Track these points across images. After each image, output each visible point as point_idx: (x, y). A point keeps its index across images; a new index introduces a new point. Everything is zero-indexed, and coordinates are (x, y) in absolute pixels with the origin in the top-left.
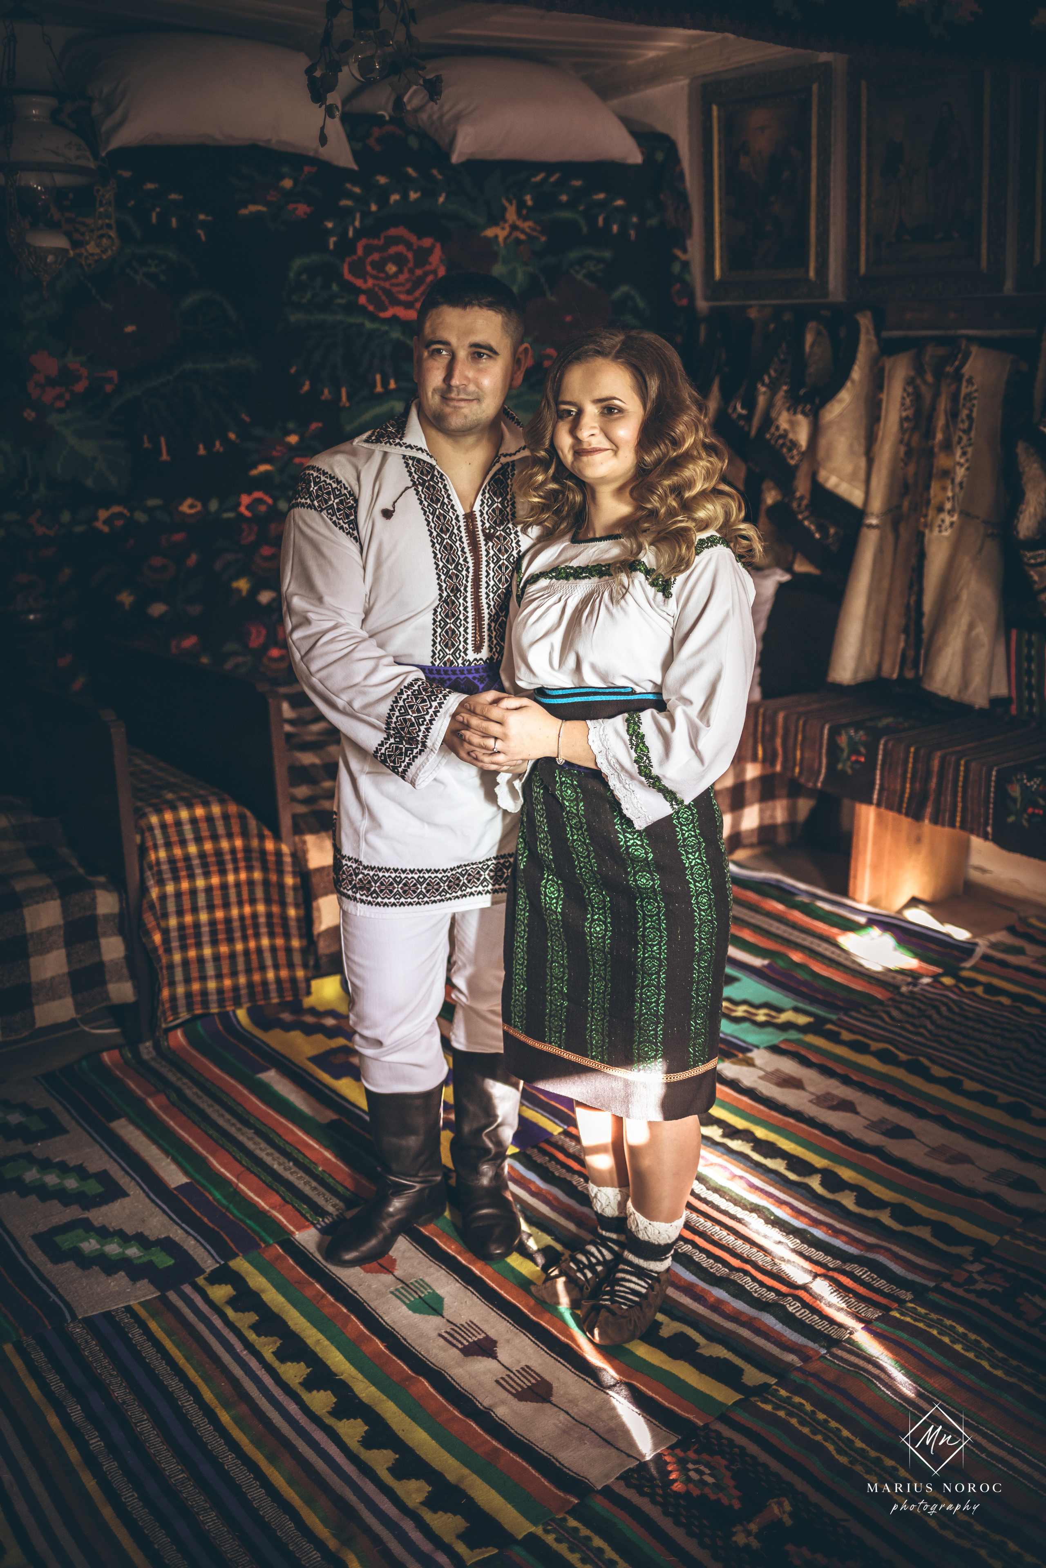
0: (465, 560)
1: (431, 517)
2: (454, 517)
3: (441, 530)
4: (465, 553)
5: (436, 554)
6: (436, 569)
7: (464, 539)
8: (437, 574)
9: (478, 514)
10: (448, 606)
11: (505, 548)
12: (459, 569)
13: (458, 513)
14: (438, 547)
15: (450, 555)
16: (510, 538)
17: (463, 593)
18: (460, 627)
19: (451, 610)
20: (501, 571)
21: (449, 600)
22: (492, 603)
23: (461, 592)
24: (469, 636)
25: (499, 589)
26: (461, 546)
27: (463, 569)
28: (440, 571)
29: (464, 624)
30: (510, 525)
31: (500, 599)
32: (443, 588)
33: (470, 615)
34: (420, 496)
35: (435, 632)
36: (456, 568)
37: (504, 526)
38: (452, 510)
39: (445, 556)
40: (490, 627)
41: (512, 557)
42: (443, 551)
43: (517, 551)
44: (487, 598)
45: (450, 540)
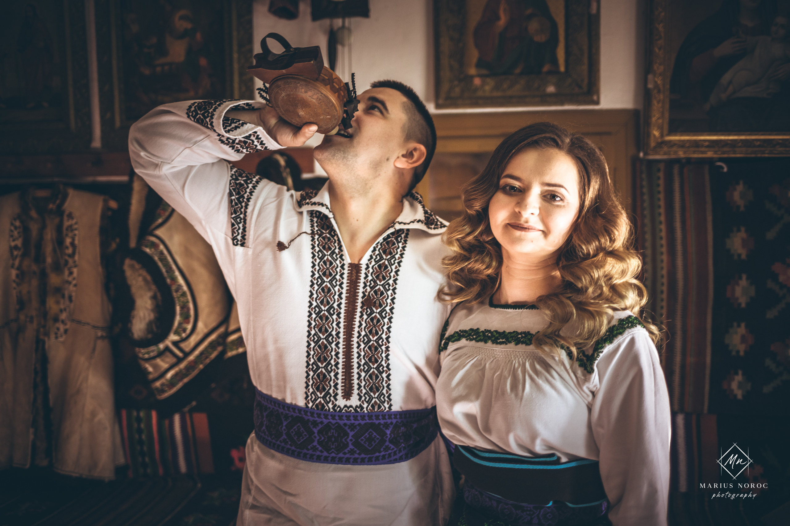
0: (339, 305)
1: (318, 261)
2: (339, 265)
3: (324, 274)
4: (341, 299)
5: (312, 294)
7: (344, 286)
9: (364, 267)
10: (320, 350)
11: (380, 302)
12: (330, 313)
13: (345, 262)
14: (316, 287)
15: (325, 297)
16: (387, 294)
17: (335, 338)
18: (330, 372)
19: (323, 354)
20: (373, 323)
21: (320, 342)
22: (362, 353)
23: (333, 337)
24: (339, 381)
25: (369, 340)
26: (338, 292)
27: (334, 313)
28: (312, 309)
29: (334, 369)
30: (391, 282)
31: (371, 351)
32: (312, 326)
33: (340, 361)
34: (315, 242)
35: (308, 375)
36: (328, 311)
37: (385, 281)
38: (339, 259)
39: (321, 297)
40: (360, 376)
41: (385, 312)
42: (320, 293)
43: (390, 308)
44: (358, 347)
45: (330, 284)
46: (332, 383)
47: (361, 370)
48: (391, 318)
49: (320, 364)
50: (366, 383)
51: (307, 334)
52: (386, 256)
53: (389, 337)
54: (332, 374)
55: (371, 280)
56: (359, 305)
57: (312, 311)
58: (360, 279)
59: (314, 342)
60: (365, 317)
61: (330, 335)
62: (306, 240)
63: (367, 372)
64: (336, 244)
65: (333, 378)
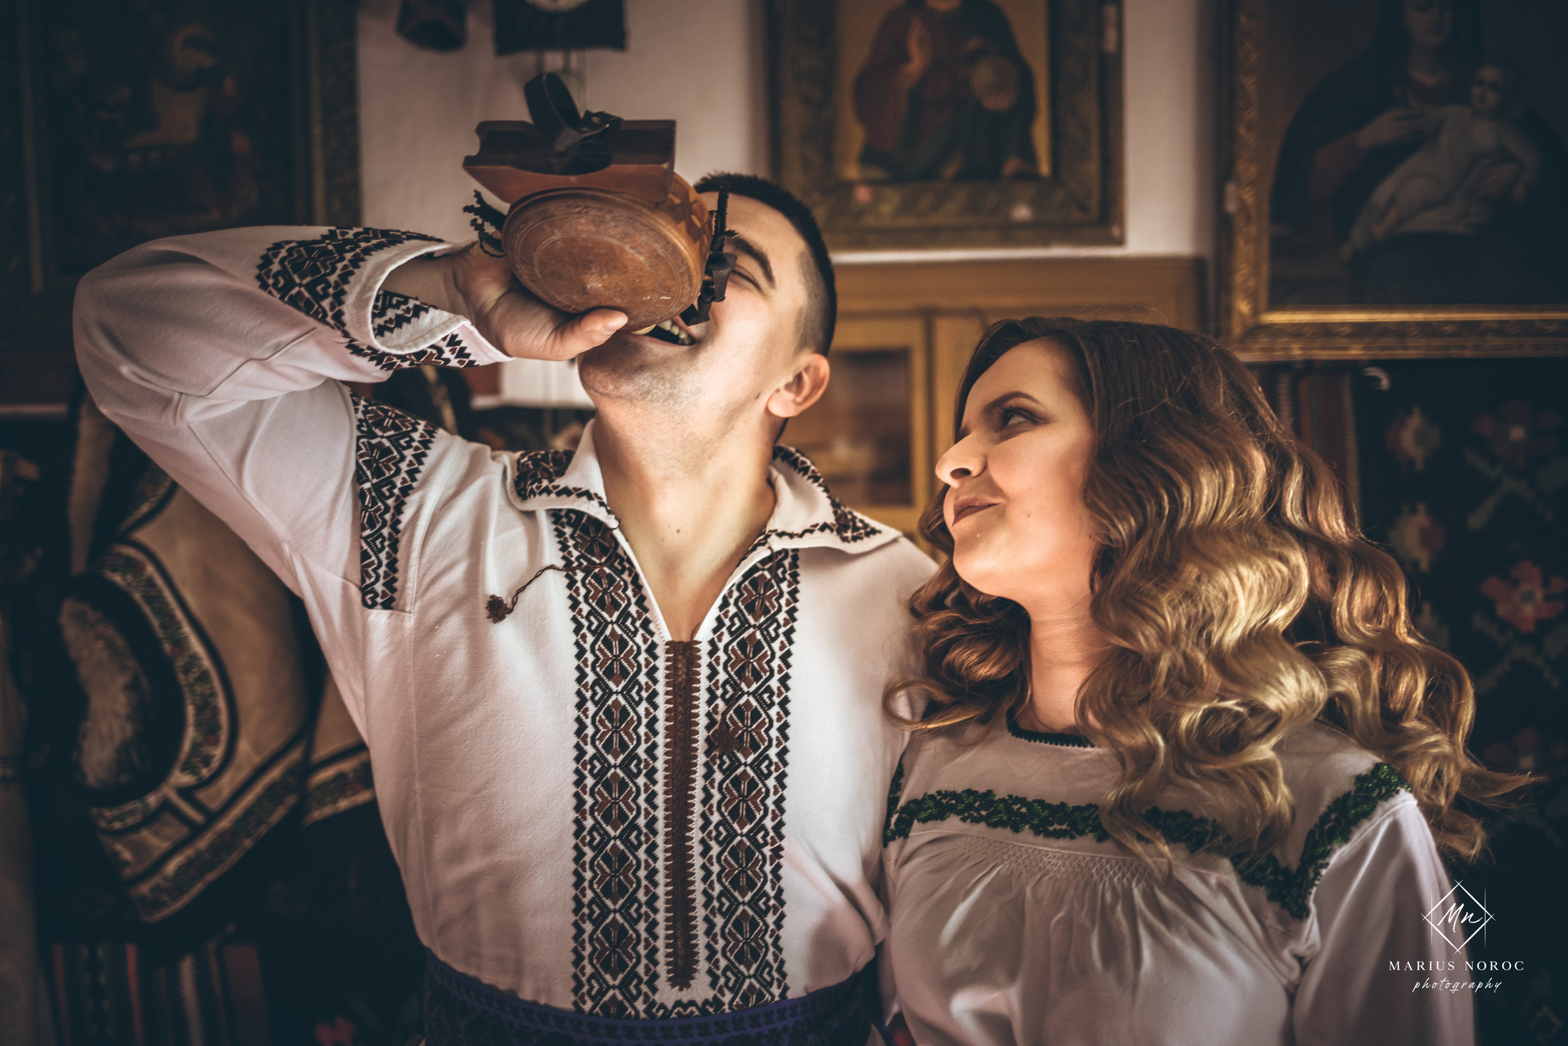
0: (651, 751)
1: (590, 639)
2: (644, 647)
3: (609, 673)
4: (655, 733)
5: (582, 727)
6: (577, 759)
7: (660, 700)
8: (577, 771)
9: (704, 648)
10: (609, 867)
11: (752, 737)
12: (631, 770)
13: (656, 639)
14: (592, 708)
15: (616, 732)
16: (768, 716)
17: (646, 835)
18: (637, 921)
19: (615, 877)
20: (738, 790)
21: (609, 847)
22: (716, 868)
23: (640, 833)
24: (660, 943)
25: (732, 835)
26: (646, 716)
27: (640, 772)
28: (584, 765)
29: (646, 912)
30: (774, 684)
31: (737, 860)
32: (587, 807)
33: (661, 891)
34: (577, 591)
35: (580, 931)
36: (624, 766)
37: (759, 683)
38: (641, 631)
39: (604, 734)
40: (711, 926)
41: (767, 763)
42: (601, 722)
43: (777, 750)
44: (703, 854)
45: (624, 697)
46: (641, 949)
47: (713, 912)
48: (783, 775)
49: (608, 902)
50: (728, 943)
51: (574, 828)
52: (756, 619)
53: (781, 824)
54: (642, 926)
55: (726, 682)
56: (701, 746)
57: (585, 769)
58: (698, 681)
59: (593, 848)
60: (718, 776)
61: (633, 826)
62: (554, 586)
63: (727, 914)
64: (630, 593)
65: (644, 935)
